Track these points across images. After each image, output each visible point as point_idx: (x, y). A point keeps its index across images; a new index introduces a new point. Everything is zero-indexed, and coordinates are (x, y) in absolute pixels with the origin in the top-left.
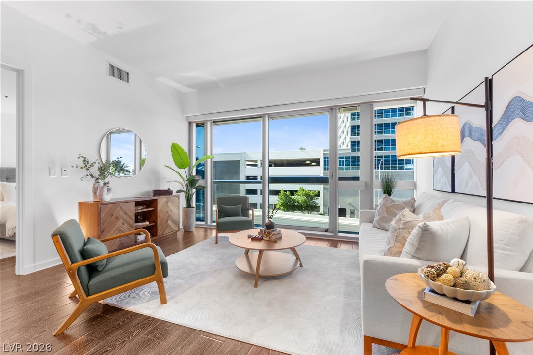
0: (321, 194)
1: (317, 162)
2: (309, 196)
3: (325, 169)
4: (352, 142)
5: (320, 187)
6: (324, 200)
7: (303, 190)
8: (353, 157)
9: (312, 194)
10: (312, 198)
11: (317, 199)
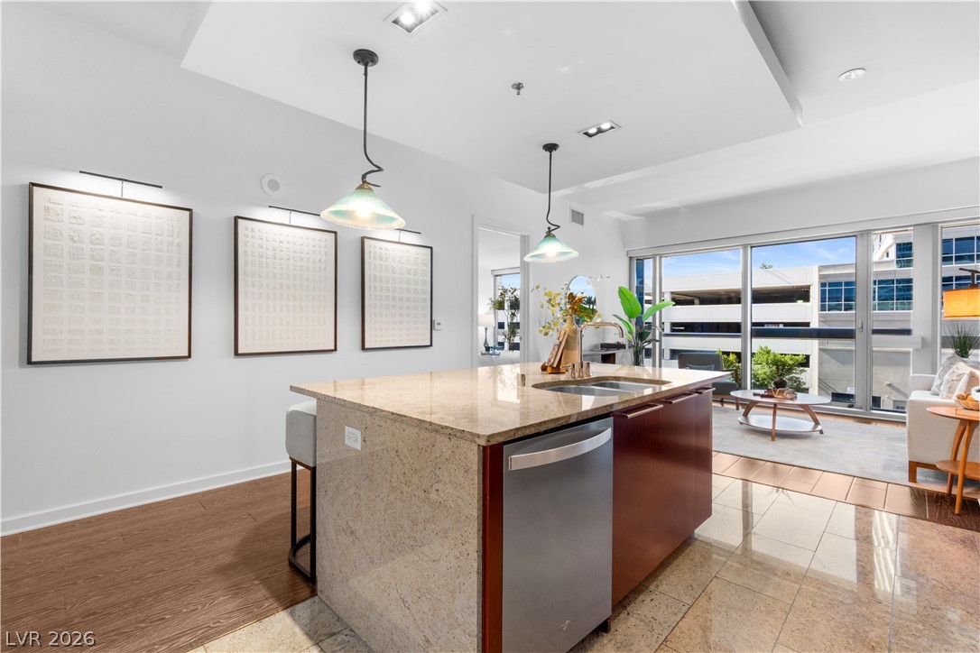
0: (814, 362)
1: (801, 294)
2: (784, 364)
3: (823, 308)
4: (898, 245)
5: (810, 347)
6: (819, 375)
7: (768, 352)
8: (899, 281)
9: (791, 362)
10: (790, 370)
11: (802, 371)
